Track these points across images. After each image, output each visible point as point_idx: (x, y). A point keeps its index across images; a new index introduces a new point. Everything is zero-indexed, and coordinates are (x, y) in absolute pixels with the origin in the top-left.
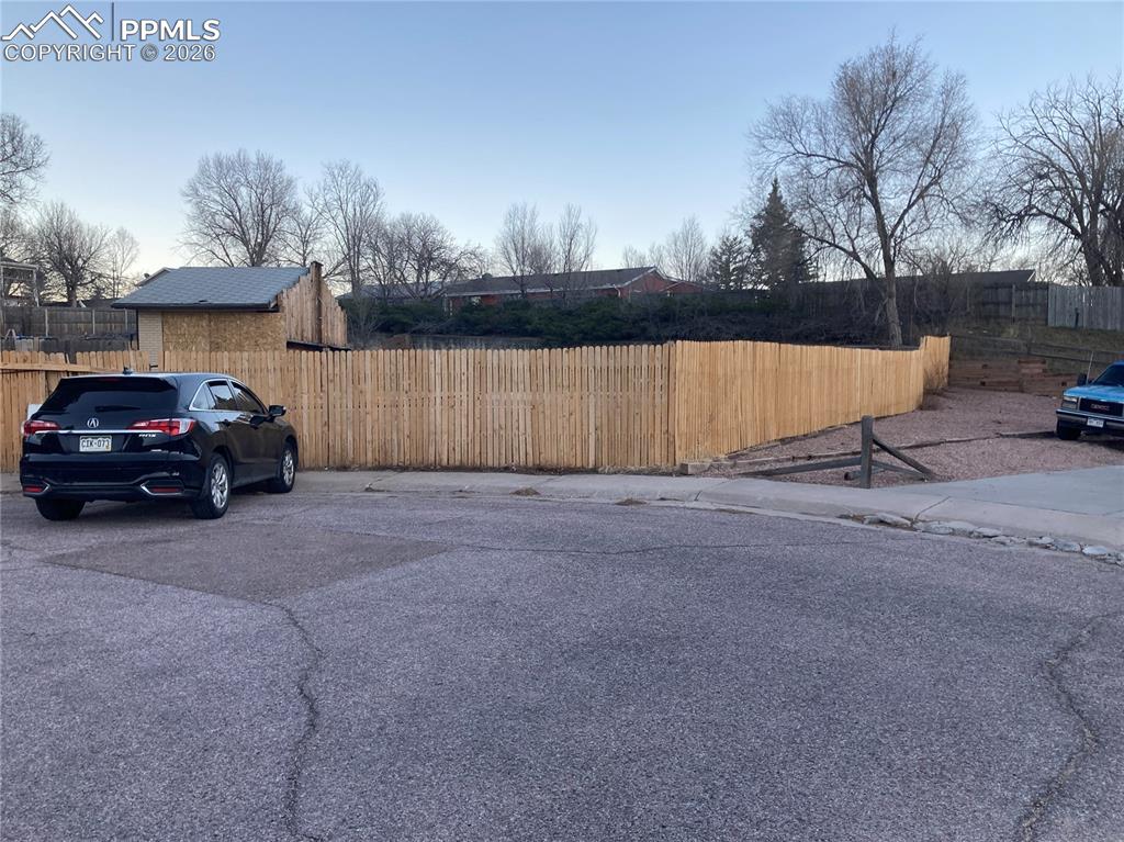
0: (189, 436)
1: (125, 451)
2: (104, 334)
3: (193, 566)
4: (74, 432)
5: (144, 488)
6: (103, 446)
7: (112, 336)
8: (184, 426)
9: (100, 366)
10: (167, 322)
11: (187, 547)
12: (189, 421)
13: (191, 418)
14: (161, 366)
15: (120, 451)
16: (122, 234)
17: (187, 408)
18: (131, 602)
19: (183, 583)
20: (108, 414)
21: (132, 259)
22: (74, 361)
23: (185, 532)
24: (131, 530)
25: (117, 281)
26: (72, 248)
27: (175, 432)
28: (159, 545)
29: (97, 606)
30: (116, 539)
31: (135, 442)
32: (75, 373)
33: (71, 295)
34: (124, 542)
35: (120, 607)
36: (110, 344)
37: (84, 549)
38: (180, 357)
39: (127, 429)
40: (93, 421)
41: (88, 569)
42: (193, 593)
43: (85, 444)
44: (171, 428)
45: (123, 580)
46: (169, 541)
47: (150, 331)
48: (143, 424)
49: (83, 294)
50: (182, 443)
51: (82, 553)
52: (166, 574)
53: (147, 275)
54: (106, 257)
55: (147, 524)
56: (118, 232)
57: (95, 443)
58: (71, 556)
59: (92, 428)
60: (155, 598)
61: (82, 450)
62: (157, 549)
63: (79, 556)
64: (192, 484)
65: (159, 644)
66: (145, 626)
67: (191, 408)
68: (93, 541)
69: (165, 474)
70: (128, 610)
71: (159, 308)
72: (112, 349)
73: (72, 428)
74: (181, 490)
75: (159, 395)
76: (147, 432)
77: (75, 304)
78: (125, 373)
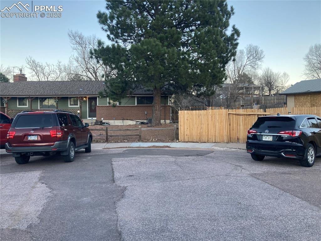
0: (299, 137)
1: (277, 141)
2: (278, 103)
3: (298, 186)
4: (262, 134)
5: (283, 154)
6: (270, 139)
7: (280, 103)
8: (297, 134)
9: (273, 113)
10: (296, 98)
11: (297, 177)
12: (299, 132)
13: (300, 131)
14: (292, 112)
15: (275, 141)
16: (285, 74)
17: (299, 127)
18: (273, 198)
19: (294, 193)
20: (272, 129)
21: (288, 81)
22: (265, 112)
23: (297, 171)
24: (278, 168)
25: (283, 88)
26: (270, 80)
27: (294, 136)
28: (286, 175)
29: (262, 197)
30: (273, 170)
31: (280, 138)
32: (266, 115)
33: (270, 92)
34: (275, 172)
35: (269, 199)
36: (278, 106)
37: (262, 172)
38: (298, 110)
39: (277, 134)
40: (267, 131)
41: (262, 180)
42: (297, 199)
43: (264, 138)
44: (293, 134)
45: (272, 187)
46: (291, 174)
47: (291, 102)
48: (283, 132)
49: (273, 92)
50: (297, 139)
51: (261, 173)
52: (288, 188)
53: (292, 85)
54: (280, 81)
55: (284, 166)
56: (284, 74)
57: (268, 138)
58: (258, 174)
59: (266, 133)
60: (283, 198)
61: (263, 140)
62: (286, 176)
63: (260, 175)
64: (300, 154)
65: (281, 220)
66: (277, 210)
67: (300, 127)
68: (266, 170)
69: (290, 150)
70: (272, 201)
71: (294, 94)
72: (279, 107)
73: (261, 133)
74: (295, 156)
75: (289, 123)
76: (284, 135)
77: (271, 95)
78: (278, 115)
